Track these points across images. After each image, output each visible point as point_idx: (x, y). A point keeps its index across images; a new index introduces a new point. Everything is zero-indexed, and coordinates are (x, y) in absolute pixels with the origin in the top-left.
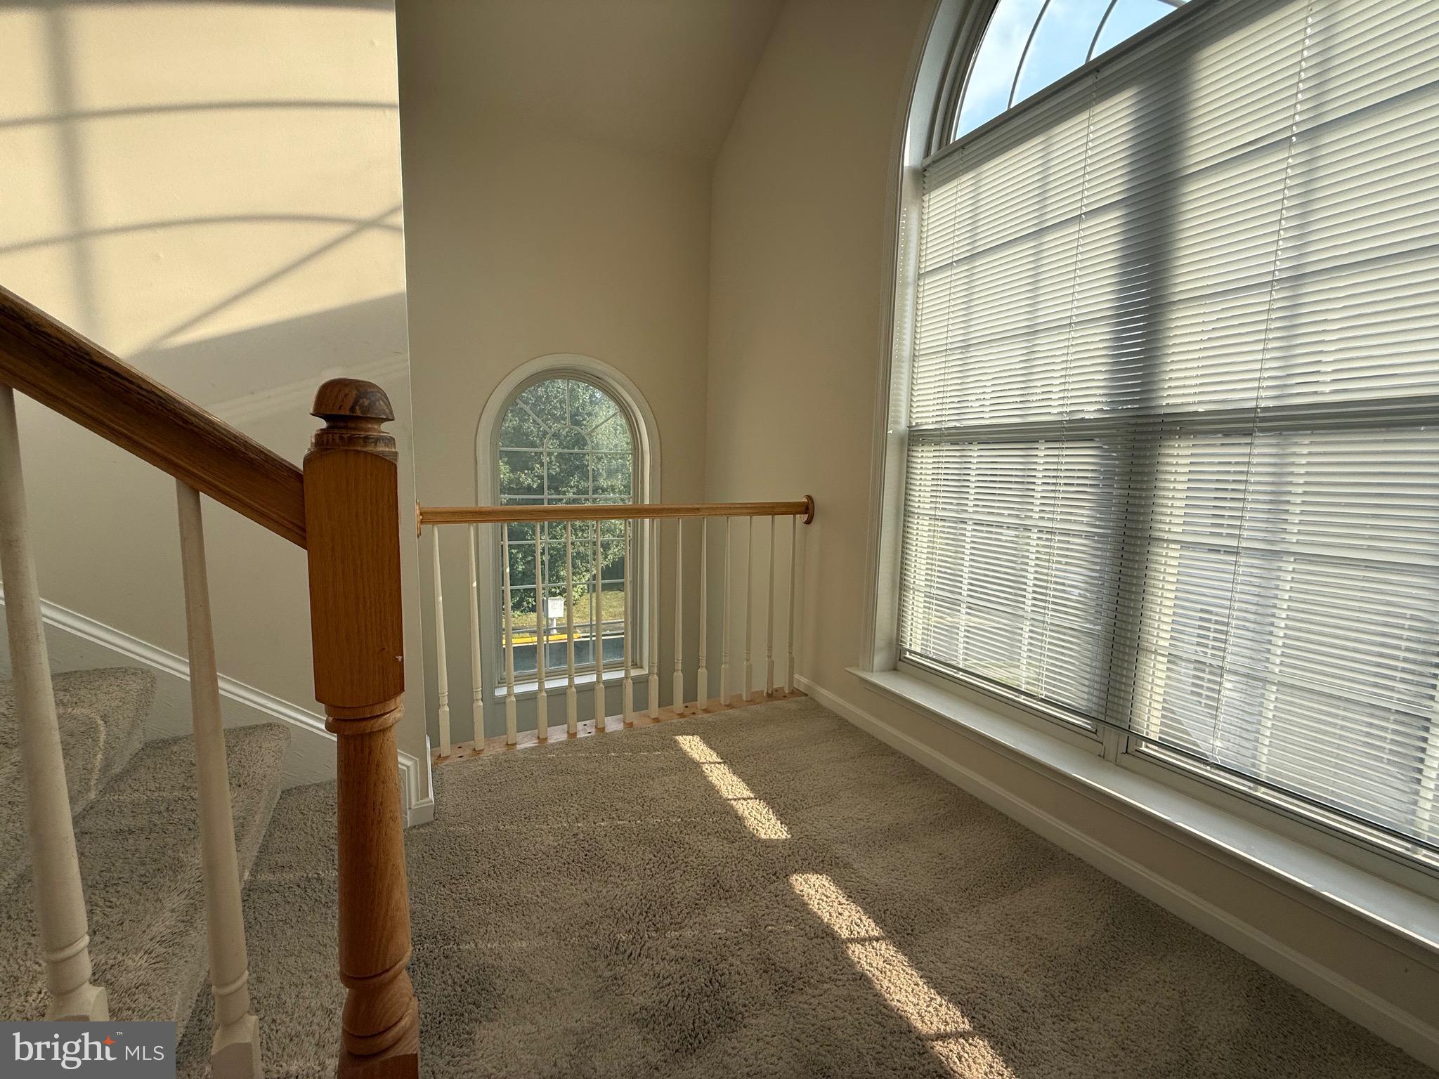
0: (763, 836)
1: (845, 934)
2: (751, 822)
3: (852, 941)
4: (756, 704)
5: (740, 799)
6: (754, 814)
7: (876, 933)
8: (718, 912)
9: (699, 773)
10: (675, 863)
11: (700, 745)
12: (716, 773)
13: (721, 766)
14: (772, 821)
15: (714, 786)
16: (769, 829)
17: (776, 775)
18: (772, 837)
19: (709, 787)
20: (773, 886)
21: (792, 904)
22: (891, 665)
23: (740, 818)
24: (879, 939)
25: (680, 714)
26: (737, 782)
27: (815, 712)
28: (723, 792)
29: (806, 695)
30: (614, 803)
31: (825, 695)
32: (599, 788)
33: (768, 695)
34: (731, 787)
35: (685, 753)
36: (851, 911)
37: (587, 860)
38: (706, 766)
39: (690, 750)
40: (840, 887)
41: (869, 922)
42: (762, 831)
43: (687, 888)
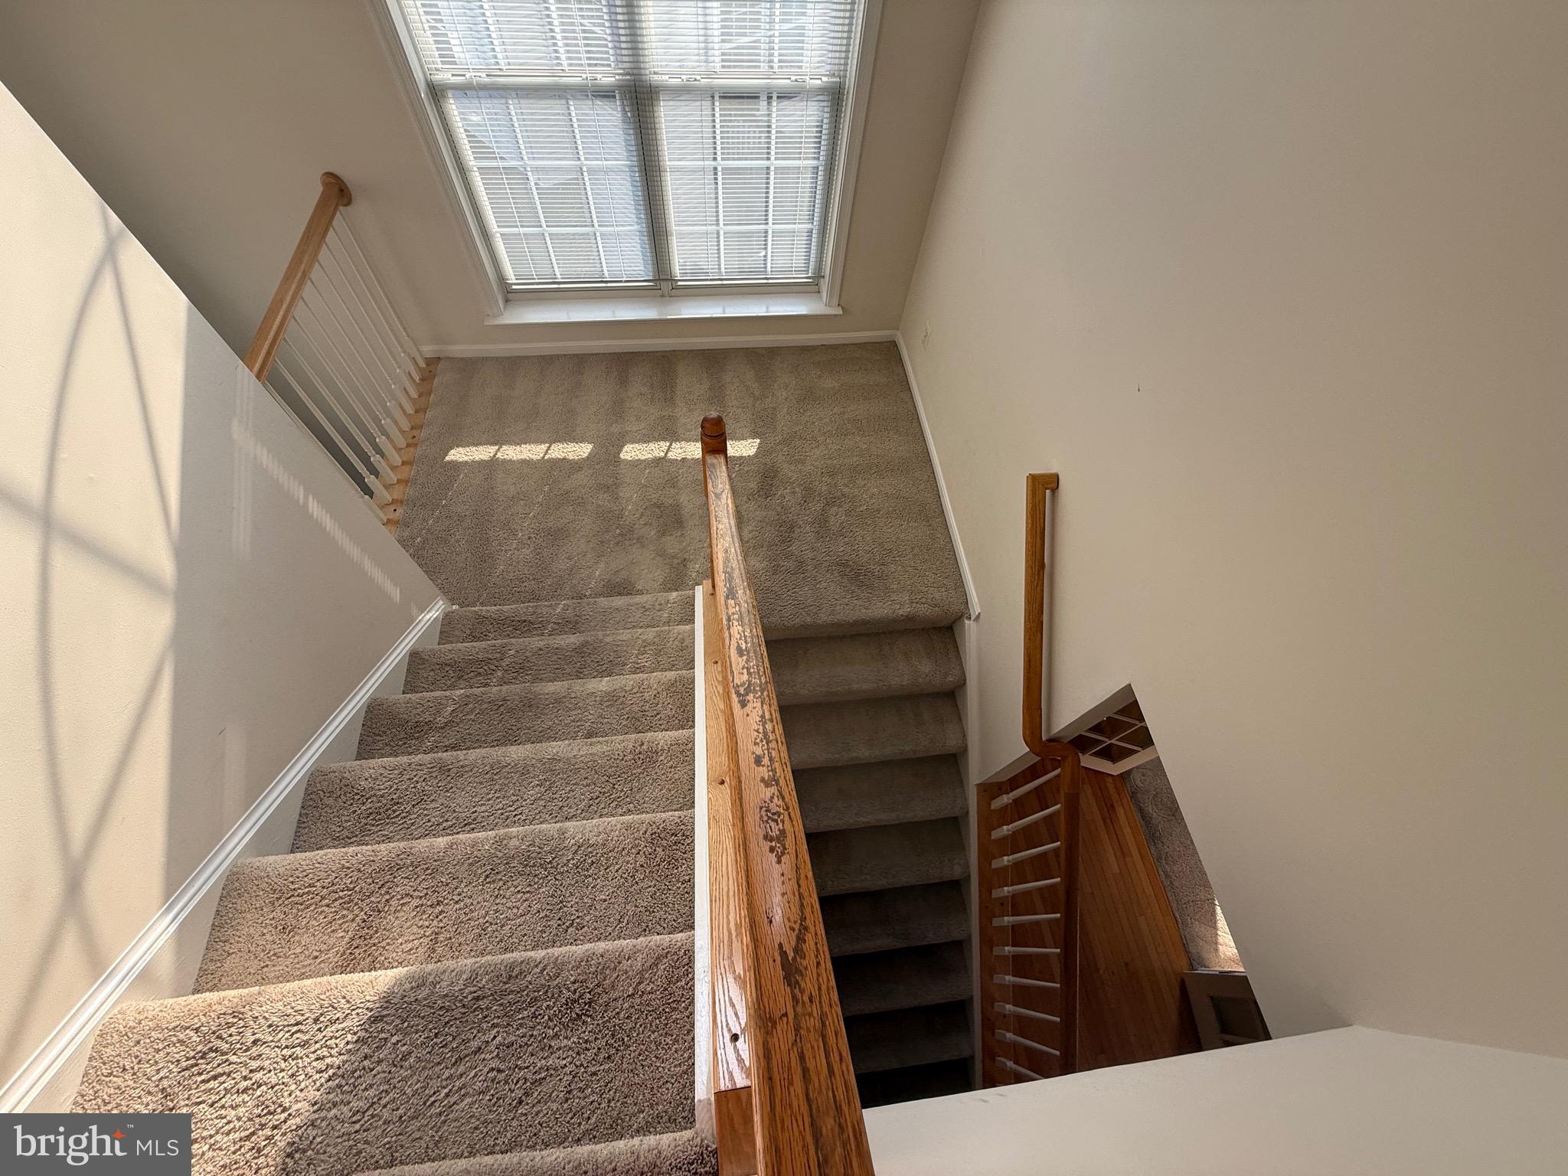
0: (586, 455)
1: (662, 454)
2: (571, 457)
3: (666, 454)
4: (430, 395)
5: (547, 451)
6: (565, 451)
7: (668, 444)
8: (625, 492)
9: (504, 461)
10: (583, 498)
11: (468, 449)
12: (512, 453)
13: (504, 447)
14: (576, 445)
15: (526, 459)
16: (581, 450)
17: (534, 424)
18: (589, 450)
19: (524, 461)
20: (622, 466)
21: (636, 464)
22: (507, 301)
23: (564, 459)
24: (671, 445)
25: (408, 446)
26: (528, 447)
27: (469, 366)
28: (534, 457)
29: (439, 358)
30: (510, 513)
31: (461, 349)
32: (487, 518)
33: (422, 380)
34: (532, 452)
35: (473, 461)
36: (652, 445)
37: (557, 536)
38: (499, 455)
39: (471, 458)
40: (637, 443)
41: (661, 443)
42: (582, 453)
43: (603, 499)
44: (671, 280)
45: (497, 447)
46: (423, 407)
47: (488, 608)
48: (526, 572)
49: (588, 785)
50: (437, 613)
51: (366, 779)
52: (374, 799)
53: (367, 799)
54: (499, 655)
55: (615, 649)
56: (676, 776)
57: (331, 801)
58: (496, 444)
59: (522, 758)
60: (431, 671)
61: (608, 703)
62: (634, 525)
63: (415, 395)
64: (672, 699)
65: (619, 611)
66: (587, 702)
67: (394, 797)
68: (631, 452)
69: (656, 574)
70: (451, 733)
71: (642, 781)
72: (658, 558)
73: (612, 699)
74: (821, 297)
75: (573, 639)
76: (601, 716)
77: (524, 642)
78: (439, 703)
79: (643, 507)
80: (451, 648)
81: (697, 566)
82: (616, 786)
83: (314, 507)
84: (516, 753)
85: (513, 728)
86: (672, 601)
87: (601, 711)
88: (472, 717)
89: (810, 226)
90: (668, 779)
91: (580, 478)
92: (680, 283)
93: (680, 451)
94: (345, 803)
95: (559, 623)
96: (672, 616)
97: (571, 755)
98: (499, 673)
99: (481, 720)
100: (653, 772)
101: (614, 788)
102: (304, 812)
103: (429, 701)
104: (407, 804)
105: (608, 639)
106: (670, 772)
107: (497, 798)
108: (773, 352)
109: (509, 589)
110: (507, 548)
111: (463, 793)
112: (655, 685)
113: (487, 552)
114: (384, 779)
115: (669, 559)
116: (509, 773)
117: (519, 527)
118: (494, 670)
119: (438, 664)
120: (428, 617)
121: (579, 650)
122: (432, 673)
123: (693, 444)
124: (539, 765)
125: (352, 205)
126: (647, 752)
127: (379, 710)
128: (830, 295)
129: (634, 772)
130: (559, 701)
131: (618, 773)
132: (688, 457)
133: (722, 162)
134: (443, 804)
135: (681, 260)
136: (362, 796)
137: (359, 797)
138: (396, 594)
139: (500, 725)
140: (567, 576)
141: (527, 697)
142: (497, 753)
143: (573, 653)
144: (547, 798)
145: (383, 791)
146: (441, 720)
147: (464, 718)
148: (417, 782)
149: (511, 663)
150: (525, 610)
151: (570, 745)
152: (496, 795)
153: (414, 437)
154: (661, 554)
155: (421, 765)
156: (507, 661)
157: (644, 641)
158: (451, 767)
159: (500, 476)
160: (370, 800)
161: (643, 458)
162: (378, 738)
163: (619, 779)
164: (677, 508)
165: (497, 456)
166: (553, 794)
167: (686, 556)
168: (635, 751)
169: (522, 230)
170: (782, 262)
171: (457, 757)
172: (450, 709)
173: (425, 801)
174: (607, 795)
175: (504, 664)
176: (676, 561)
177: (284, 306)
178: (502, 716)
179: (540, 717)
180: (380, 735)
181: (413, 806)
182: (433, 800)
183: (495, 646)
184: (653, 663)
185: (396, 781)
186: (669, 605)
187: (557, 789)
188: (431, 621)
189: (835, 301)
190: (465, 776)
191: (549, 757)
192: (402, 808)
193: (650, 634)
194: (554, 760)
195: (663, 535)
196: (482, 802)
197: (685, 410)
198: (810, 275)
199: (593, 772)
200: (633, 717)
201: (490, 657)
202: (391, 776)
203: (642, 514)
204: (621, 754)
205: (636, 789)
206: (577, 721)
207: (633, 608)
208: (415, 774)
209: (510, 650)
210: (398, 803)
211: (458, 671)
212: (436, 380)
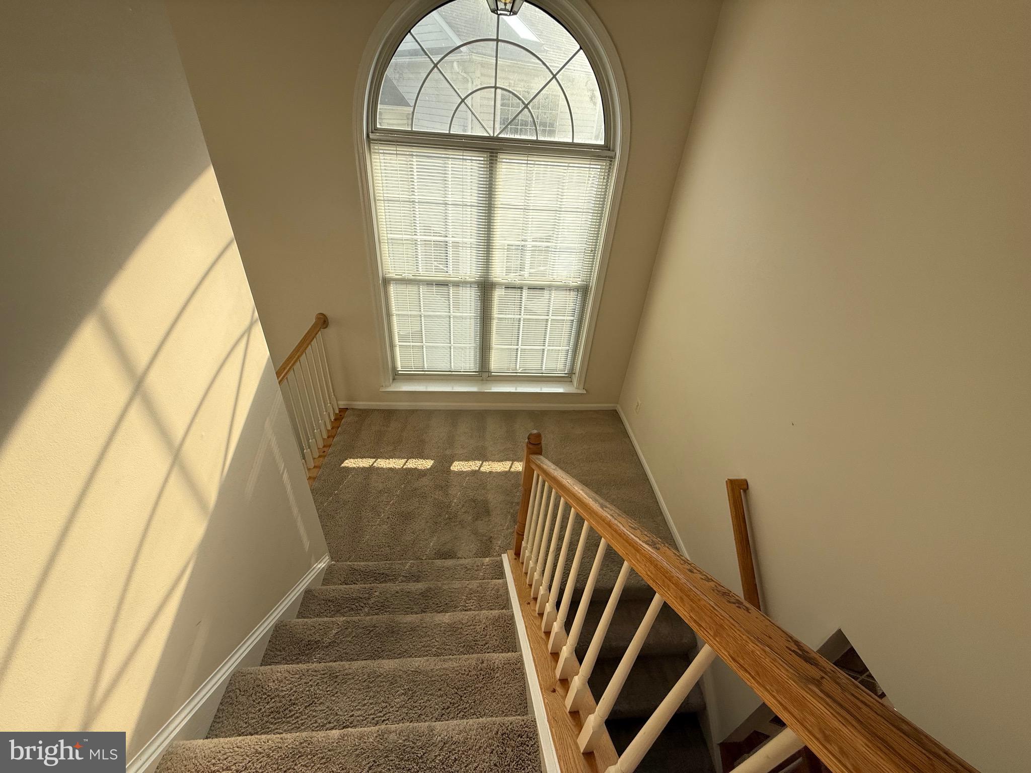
0: (429, 467)
1: (477, 468)
2: (420, 467)
3: (480, 468)
4: (338, 428)
5: (405, 464)
6: (416, 464)
7: (481, 462)
8: (452, 491)
9: (378, 468)
10: (425, 493)
11: (356, 460)
12: (382, 463)
13: (379, 460)
14: (424, 461)
15: (391, 468)
16: (428, 464)
17: (399, 447)
18: (431, 464)
19: (390, 469)
20: (452, 475)
21: (461, 473)
22: (394, 379)
23: (416, 468)
24: (482, 463)
25: (319, 457)
26: (394, 460)
27: (364, 413)
28: (397, 467)
29: (347, 408)
30: (377, 501)
31: (361, 404)
32: (362, 503)
33: (335, 420)
34: (396, 463)
35: (358, 467)
36: (471, 463)
37: (407, 517)
38: (375, 464)
39: (357, 465)
40: (461, 461)
41: (477, 462)
42: (427, 466)
43: (438, 495)
44: (489, 372)
45: (374, 460)
46: (333, 435)
47: (359, 563)
48: (384, 541)
49: (441, 696)
50: (325, 565)
51: (274, 681)
52: (277, 699)
53: (271, 699)
54: (367, 595)
55: (450, 595)
56: (509, 691)
57: (242, 699)
58: (374, 458)
59: (392, 670)
60: (318, 605)
61: (450, 633)
62: (458, 512)
63: (329, 428)
64: (497, 632)
65: (449, 570)
66: (434, 632)
67: (293, 698)
68: (457, 466)
69: (472, 547)
70: (332, 651)
71: (483, 694)
72: (472, 536)
73: (453, 629)
74: (573, 384)
75: (421, 586)
76: (444, 643)
77: (386, 586)
78: (327, 627)
79: (464, 501)
80: (334, 588)
81: (499, 542)
82: (463, 698)
83: (285, 476)
84: (388, 665)
85: (379, 649)
86: (485, 564)
87: (444, 639)
88: (349, 639)
89: (568, 348)
90: (503, 694)
91: (425, 481)
92: (493, 374)
93: (489, 467)
94: (254, 701)
95: (406, 577)
96: (486, 575)
97: (429, 669)
98: (366, 610)
99: (356, 642)
100: (492, 687)
101: (462, 700)
102: (221, 708)
103: (320, 624)
104: (301, 705)
105: (445, 587)
106: (504, 688)
107: (371, 704)
108: (544, 413)
109: (370, 552)
110: (373, 524)
111: (345, 698)
112: (484, 621)
113: (359, 526)
114: (287, 682)
115: (480, 536)
116: (381, 682)
117: (382, 511)
118: (362, 607)
119: (324, 600)
120: (319, 566)
121: (424, 594)
122: (318, 607)
123: (496, 463)
124: (404, 676)
125: (327, 328)
126: (486, 669)
127: (283, 630)
128: (579, 382)
129: (477, 686)
130: (413, 629)
131: (464, 686)
132: (493, 471)
133: (523, 316)
134: (328, 707)
135: (496, 363)
136: (269, 696)
137: (265, 696)
138: (307, 545)
139: (369, 647)
140: (411, 545)
141: (391, 625)
142: (372, 664)
143: (420, 597)
144: (409, 705)
145: (285, 693)
146: (327, 640)
147: (343, 639)
148: (311, 686)
149: (375, 601)
150: (384, 566)
151: (428, 660)
152: (370, 701)
153: (324, 452)
154: (475, 533)
155: (316, 671)
156: (373, 600)
157: (471, 589)
158: (338, 674)
159: (374, 477)
160: (273, 700)
161: (465, 470)
162: (279, 653)
163: (465, 691)
164: (485, 503)
165: (374, 465)
166: (414, 702)
167: (492, 536)
168: (477, 668)
169: (412, 344)
170: (552, 366)
171: (343, 666)
172: (334, 632)
173: (315, 703)
174: (455, 705)
175: (370, 602)
176: (485, 538)
177: (285, 372)
178: (371, 640)
179: (399, 642)
180: (280, 651)
181: (306, 707)
182: (321, 703)
183: (365, 588)
184: (477, 607)
185: (296, 684)
186: (484, 567)
187: (418, 698)
188: (320, 570)
189: (582, 386)
190: (348, 683)
191: (413, 669)
192: (297, 708)
193: (474, 584)
194: (417, 672)
195: (476, 520)
196: (359, 707)
197: (491, 443)
198: (566, 372)
199: (446, 685)
200: (468, 646)
201: (361, 596)
202: (293, 679)
203: (463, 506)
204: (467, 670)
205: (478, 702)
206: (426, 647)
207: (459, 568)
208: (311, 678)
209: (376, 592)
210: (294, 704)
211: (336, 606)
212: (343, 420)
